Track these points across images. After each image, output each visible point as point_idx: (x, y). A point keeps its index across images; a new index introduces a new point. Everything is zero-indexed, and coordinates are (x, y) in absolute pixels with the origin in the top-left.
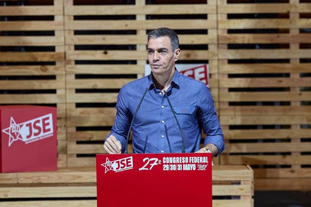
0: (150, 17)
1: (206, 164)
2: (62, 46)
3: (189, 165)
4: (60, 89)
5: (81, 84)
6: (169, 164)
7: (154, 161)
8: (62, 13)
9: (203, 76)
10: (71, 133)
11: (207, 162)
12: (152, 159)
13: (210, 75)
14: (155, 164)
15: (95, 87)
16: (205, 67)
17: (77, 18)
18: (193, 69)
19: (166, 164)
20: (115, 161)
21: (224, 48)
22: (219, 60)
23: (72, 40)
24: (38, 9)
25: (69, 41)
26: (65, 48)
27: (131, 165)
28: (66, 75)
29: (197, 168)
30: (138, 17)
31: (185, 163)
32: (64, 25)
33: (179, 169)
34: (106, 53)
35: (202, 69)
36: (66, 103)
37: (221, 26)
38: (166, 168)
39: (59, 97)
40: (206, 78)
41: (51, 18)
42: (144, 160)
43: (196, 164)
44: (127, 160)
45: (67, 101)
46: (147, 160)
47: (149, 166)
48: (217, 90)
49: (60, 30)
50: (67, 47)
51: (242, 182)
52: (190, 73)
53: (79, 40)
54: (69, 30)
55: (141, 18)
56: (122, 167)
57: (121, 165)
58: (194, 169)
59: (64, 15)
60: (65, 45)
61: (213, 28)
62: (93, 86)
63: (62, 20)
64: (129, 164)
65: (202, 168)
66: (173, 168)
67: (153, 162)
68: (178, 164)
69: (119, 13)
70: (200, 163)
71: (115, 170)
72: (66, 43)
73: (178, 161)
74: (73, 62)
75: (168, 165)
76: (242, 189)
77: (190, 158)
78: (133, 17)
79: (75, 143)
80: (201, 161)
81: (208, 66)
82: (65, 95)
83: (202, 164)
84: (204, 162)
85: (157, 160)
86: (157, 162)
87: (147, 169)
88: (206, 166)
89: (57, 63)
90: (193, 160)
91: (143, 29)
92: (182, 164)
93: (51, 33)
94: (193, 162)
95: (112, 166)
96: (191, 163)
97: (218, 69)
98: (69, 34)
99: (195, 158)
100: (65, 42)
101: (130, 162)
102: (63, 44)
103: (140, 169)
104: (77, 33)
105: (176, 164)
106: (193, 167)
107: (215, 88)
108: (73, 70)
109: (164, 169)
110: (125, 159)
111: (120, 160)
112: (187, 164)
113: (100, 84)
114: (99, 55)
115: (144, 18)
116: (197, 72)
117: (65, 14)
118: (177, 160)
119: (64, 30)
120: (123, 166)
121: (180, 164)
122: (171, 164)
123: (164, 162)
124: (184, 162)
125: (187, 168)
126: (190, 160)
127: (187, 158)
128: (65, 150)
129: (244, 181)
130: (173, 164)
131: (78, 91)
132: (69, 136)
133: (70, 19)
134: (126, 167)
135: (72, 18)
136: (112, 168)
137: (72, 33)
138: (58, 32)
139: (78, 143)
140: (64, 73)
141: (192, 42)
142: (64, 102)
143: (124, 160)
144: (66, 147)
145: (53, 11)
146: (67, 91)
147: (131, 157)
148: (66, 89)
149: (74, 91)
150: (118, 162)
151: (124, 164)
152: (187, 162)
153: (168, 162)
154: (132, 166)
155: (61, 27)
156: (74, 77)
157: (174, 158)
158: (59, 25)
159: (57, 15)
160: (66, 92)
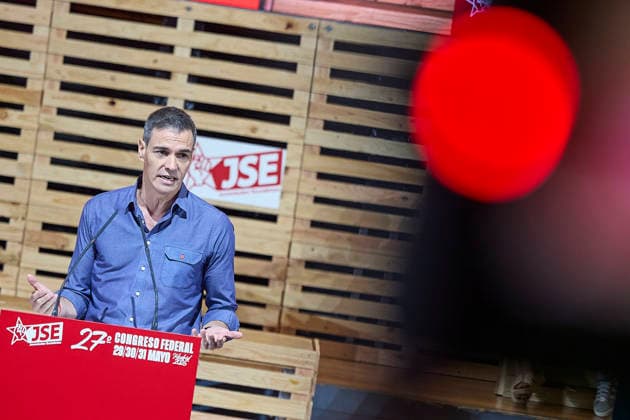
0: (197, 53)
1: (188, 355)
2: (39, 79)
3: (158, 352)
4: (25, 153)
5: (61, 150)
6: (124, 345)
7: (100, 336)
8: (48, 23)
9: (274, 168)
10: (33, 232)
11: (191, 352)
12: (96, 333)
13: (287, 168)
14: (100, 341)
15: (86, 160)
16: (280, 154)
17: (72, 35)
18: (258, 155)
19: (119, 344)
20: (32, 326)
21: (317, 127)
22: (305, 145)
23: (59, 72)
24: (7, 10)
25: (51, 73)
26: (43, 85)
27: (58, 337)
28: (38, 130)
29: (172, 360)
30: (177, 51)
31: (153, 349)
32: (48, 43)
33: (140, 357)
34: (113, 103)
35: (275, 157)
36: (31, 179)
37: (317, 88)
38: (118, 351)
39: (22, 166)
40: (278, 173)
41: (27, 28)
42: (82, 332)
43: (172, 352)
44: (53, 327)
45: (35, 176)
46: (88, 333)
47: (88, 344)
48: (294, 197)
49: (40, 52)
50: (47, 83)
51: (297, 371)
52: (254, 160)
53: (70, 73)
54: (56, 55)
55: (182, 53)
56: (42, 339)
57: (42, 335)
58: (167, 361)
59: (50, 26)
60: (45, 78)
61: (302, 90)
62: (84, 156)
63: (46, 34)
64: (55, 335)
65: (182, 361)
66: (131, 353)
67: (96, 337)
68: (140, 347)
69: (145, 38)
70: (178, 353)
71: (29, 341)
72: (47, 76)
73: (140, 344)
74: (55, 111)
75: (122, 347)
76: (294, 383)
77: (163, 340)
78: (169, 49)
79: (37, 250)
80: (181, 350)
81: (285, 152)
82: (32, 165)
83: (183, 354)
84: (186, 351)
85: (104, 334)
86: (105, 339)
87: (85, 348)
88: (188, 359)
89: (26, 108)
90: (167, 345)
91: (183, 73)
92: (148, 349)
93: (24, 55)
94: (166, 348)
95: (25, 333)
96: (163, 350)
97: (302, 160)
98: (56, 60)
99: (172, 342)
100: (45, 74)
101: (58, 331)
102: (42, 76)
103: (73, 347)
104: (68, 60)
105: (136, 347)
106: (166, 358)
107: (292, 192)
108: (52, 125)
109: (115, 354)
110: (50, 325)
111: (41, 326)
112: (156, 350)
113: (96, 155)
114: (100, 105)
115: (188, 52)
116: (264, 159)
117: (53, 25)
118: (140, 340)
119: (47, 53)
120: (44, 336)
121: (144, 348)
122: (128, 346)
123: (117, 341)
124: (150, 346)
125: (154, 357)
126: (162, 344)
127: (157, 340)
128: (17, 260)
129: (301, 368)
130: (131, 346)
131: (55, 161)
132: (27, 236)
133: (59, 35)
134: (49, 339)
135: (65, 33)
136: (25, 337)
137: (61, 59)
138: (37, 55)
139: (42, 250)
140: (36, 126)
141: (264, 107)
142: (28, 176)
143: (47, 327)
144: (20, 255)
145: (32, 17)
146: (37, 158)
147: (61, 324)
148: (35, 155)
149: (48, 160)
150: (37, 328)
151: (47, 334)
152: (156, 347)
153: (123, 342)
154: (61, 339)
155: (43, 48)
156: (52, 136)
157: (136, 336)
158: (39, 42)
159: (39, 25)
160: (34, 160)
